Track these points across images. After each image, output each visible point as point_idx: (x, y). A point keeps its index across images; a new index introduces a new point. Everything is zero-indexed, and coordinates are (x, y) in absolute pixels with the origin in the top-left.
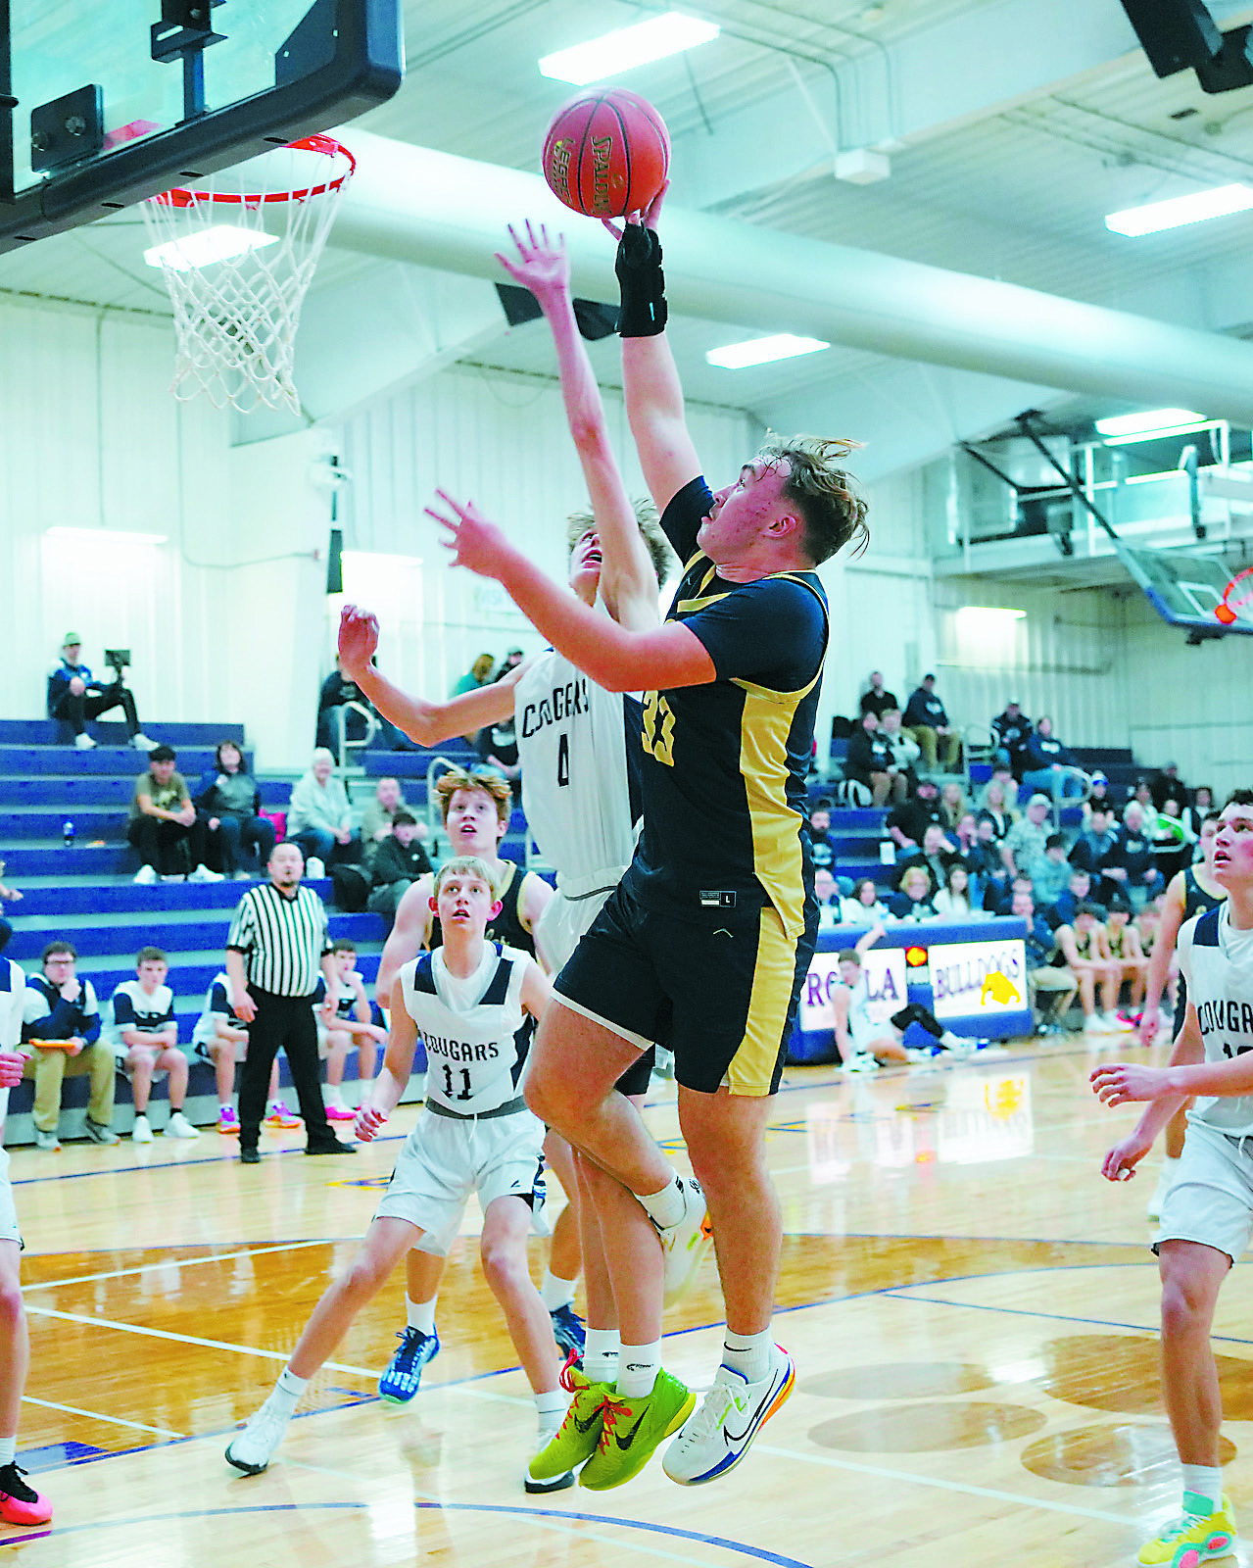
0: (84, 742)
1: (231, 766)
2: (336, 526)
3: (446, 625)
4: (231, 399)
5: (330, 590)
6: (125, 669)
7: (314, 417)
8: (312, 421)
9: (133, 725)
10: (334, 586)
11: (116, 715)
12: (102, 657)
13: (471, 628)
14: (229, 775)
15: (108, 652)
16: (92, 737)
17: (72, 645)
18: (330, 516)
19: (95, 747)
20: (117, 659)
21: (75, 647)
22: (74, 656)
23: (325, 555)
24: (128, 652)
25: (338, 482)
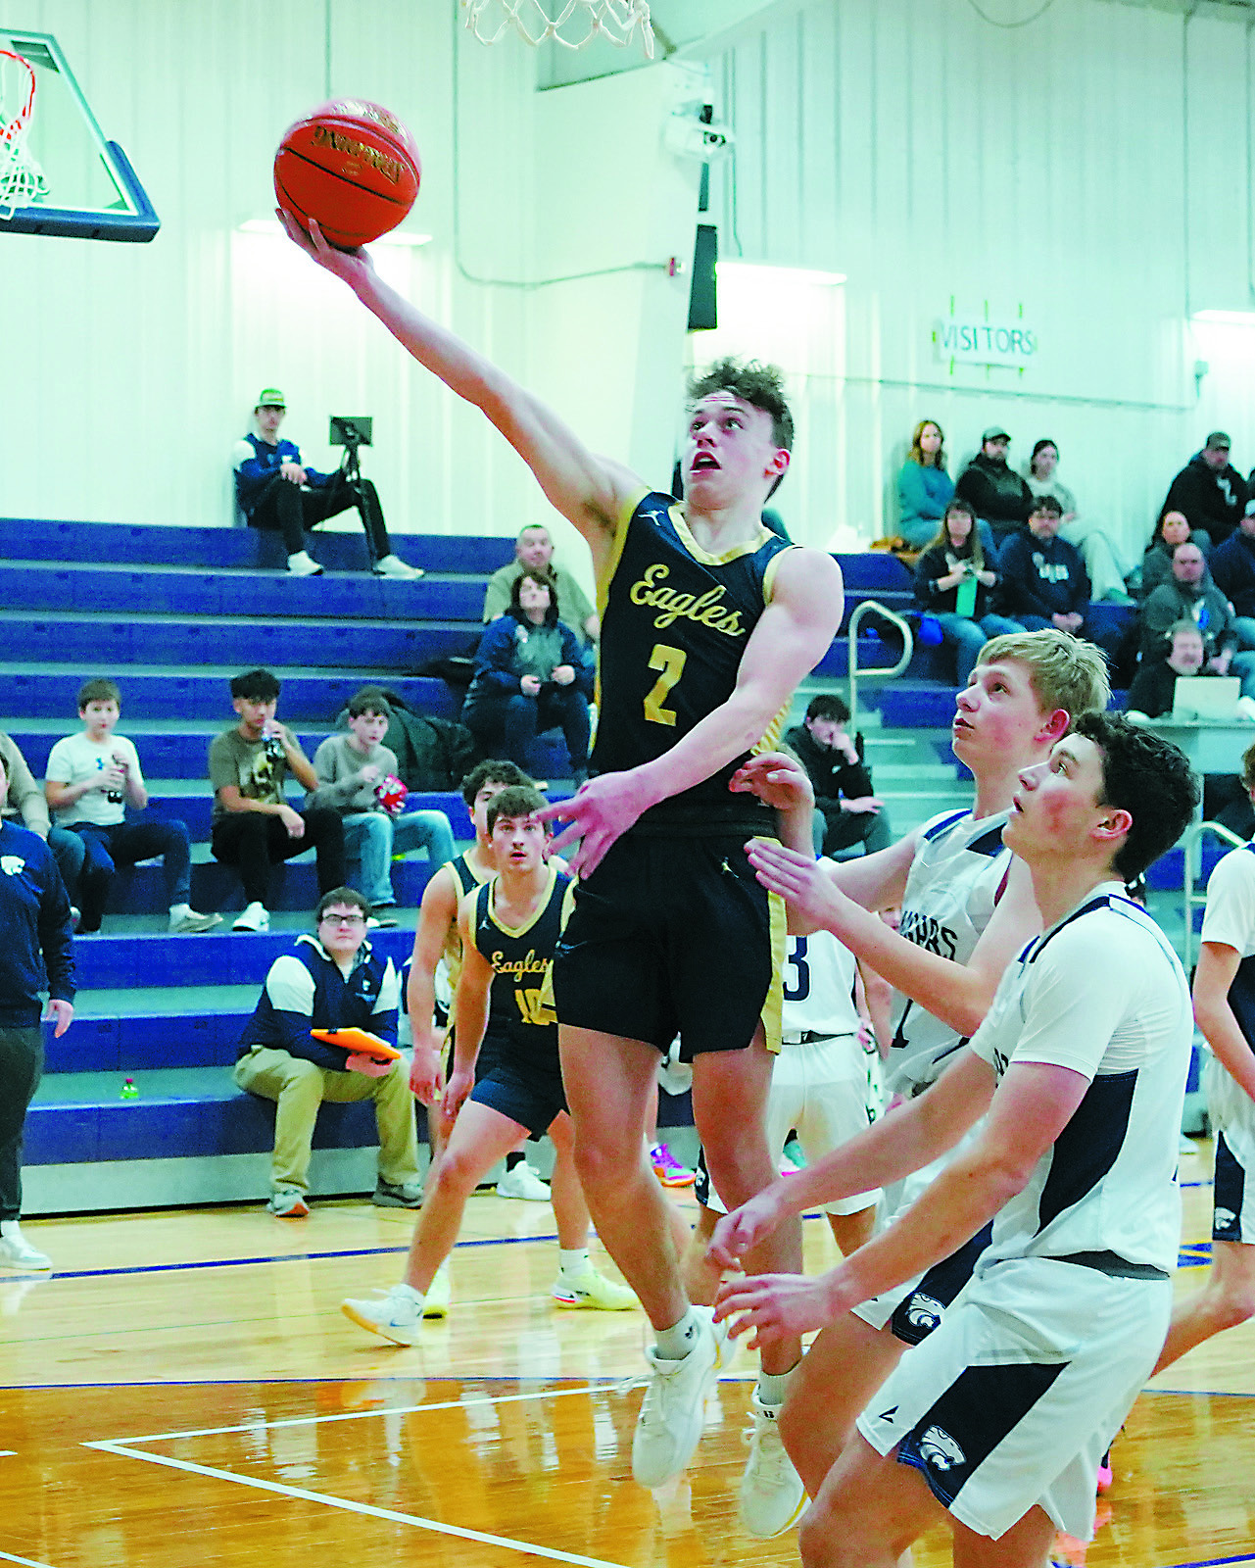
0: (302, 564)
1: (533, 611)
2: (706, 219)
3: (881, 381)
4: (551, 27)
5: (693, 326)
6: (362, 449)
7: (674, 41)
8: (671, 49)
9: (378, 540)
10: (702, 316)
11: (348, 521)
12: (326, 427)
13: (922, 386)
14: (530, 627)
15: (335, 421)
16: (313, 557)
17: (267, 407)
18: (695, 202)
19: (319, 573)
20: (350, 433)
21: (273, 414)
22: (271, 429)
23: (686, 268)
24: (368, 421)
25: (712, 147)
